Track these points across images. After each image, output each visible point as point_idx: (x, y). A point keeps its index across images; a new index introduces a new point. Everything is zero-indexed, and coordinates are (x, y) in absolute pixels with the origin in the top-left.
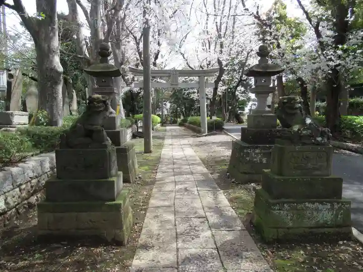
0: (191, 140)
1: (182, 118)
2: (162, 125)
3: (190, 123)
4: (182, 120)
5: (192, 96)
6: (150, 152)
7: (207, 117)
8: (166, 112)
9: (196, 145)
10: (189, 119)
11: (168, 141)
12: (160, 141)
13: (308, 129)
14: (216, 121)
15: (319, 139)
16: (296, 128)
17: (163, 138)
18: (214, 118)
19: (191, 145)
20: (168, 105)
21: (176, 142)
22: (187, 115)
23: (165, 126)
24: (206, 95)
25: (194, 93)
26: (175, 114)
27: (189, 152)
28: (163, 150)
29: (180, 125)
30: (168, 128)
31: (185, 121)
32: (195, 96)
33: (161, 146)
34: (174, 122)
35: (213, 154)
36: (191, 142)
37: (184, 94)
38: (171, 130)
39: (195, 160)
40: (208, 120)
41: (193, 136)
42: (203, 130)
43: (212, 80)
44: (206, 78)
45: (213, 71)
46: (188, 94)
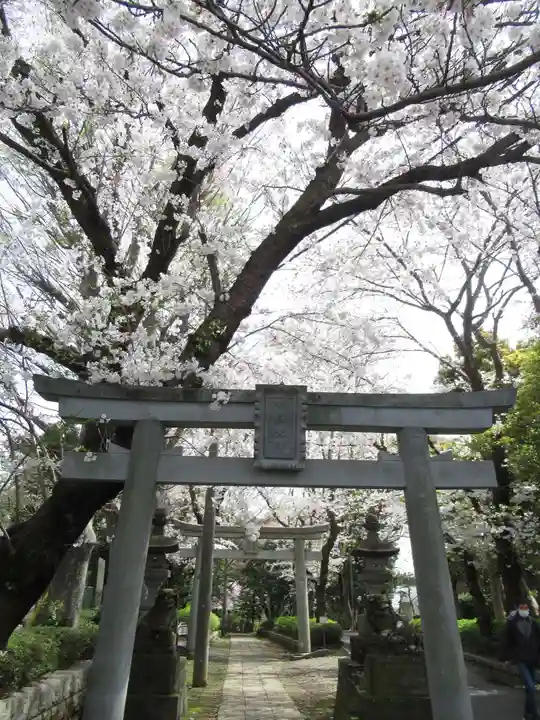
0: (279, 666)
1: (264, 618)
2: (222, 635)
3: (281, 631)
4: (264, 624)
5: (284, 574)
6: (203, 685)
7: (311, 617)
8: (230, 606)
9: (288, 676)
10: (279, 621)
11: (235, 667)
12: (221, 666)
13: (399, 634)
14: (325, 625)
15: (413, 647)
16: (385, 633)
17: (226, 661)
18: (325, 620)
19: (278, 675)
20: (237, 588)
21: (251, 668)
22: (273, 613)
23: (229, 637)
24: (308, 573)
25: (287, 567)
26: (250, 610)
27: (274, 686)
28: (226, 682)
29: (260, 635)
30: (234, 640)
31: (269, 625)
32: (289, 574)
33: (221, 676)
34: (247, 629)
35: (315, 691)
36: (278, 669)
37: (269, 568)
38: (240, 645)
39: (282, 700)
40: (311, 624)
41: (284, 658)
42: (302, 644)
43: (317, 546)
44: (307, 541)
45: (320, 530)
46: (277, 568)
